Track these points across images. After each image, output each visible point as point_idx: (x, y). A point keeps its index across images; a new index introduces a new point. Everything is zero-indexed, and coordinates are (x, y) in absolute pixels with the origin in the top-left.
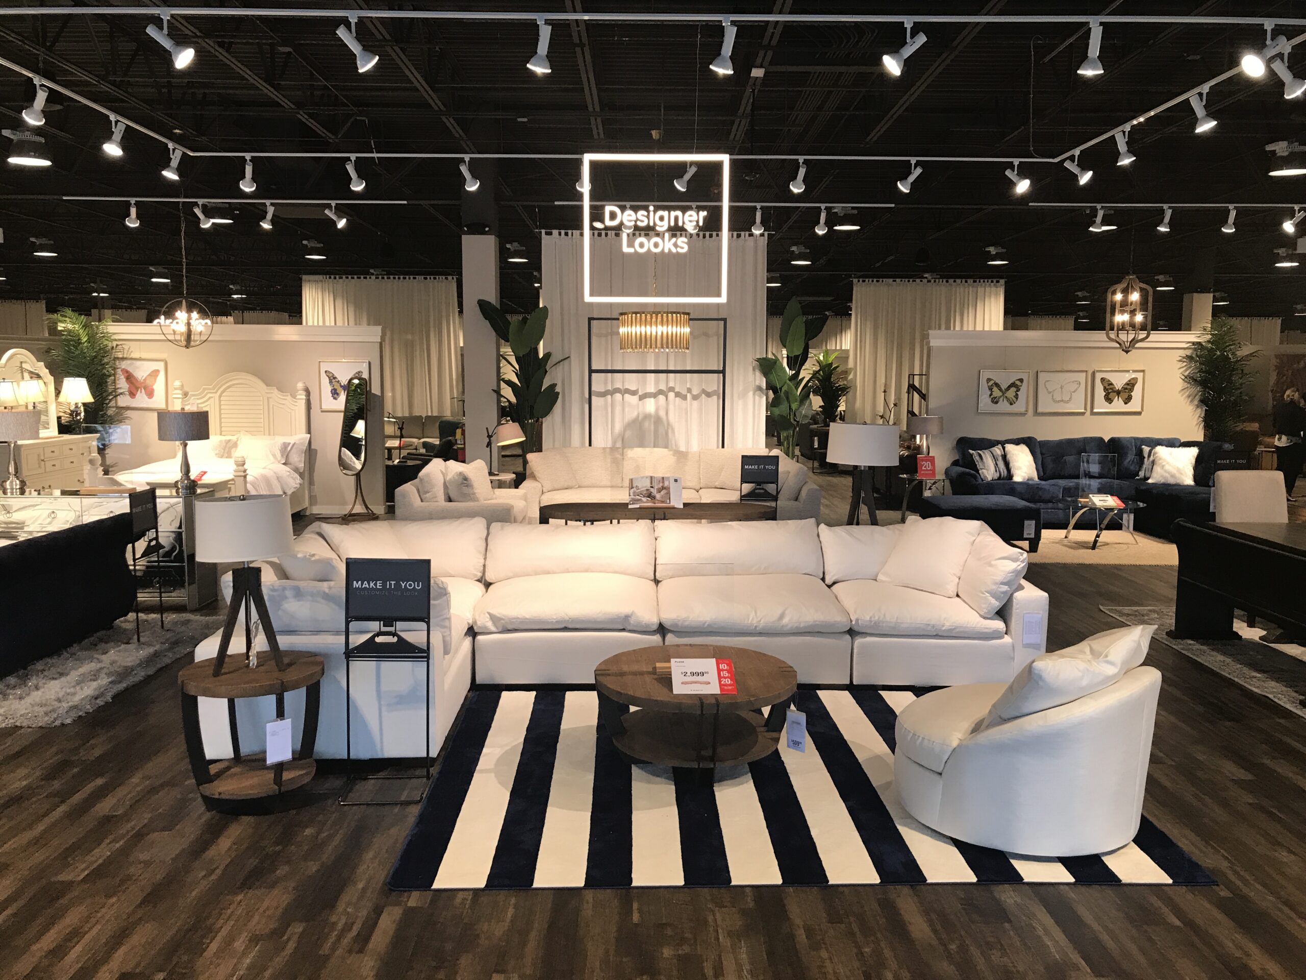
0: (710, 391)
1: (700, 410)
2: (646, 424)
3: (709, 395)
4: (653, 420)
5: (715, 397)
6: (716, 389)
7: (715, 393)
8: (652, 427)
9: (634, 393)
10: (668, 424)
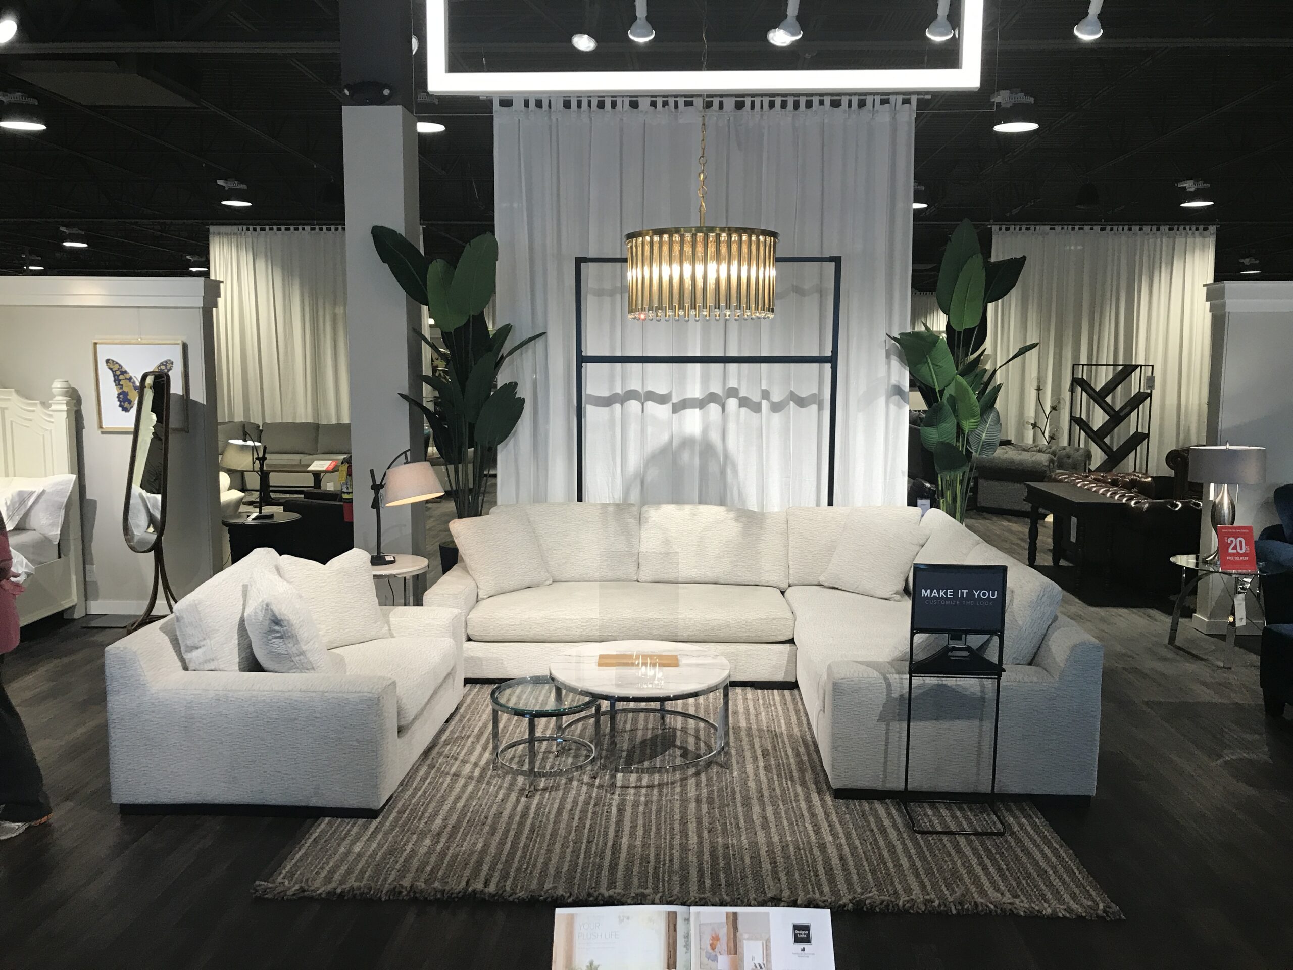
0: (803, 395)
1: (786, 431)
2: (686, 456)
3: (801, 402)
4: (697, 448)
5: (814, 407)
6: (815, 391)
7: (816, 399)
8: (697, 461)
9: (662, 399)
10: (726, 456)
